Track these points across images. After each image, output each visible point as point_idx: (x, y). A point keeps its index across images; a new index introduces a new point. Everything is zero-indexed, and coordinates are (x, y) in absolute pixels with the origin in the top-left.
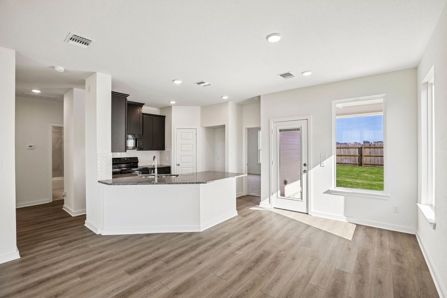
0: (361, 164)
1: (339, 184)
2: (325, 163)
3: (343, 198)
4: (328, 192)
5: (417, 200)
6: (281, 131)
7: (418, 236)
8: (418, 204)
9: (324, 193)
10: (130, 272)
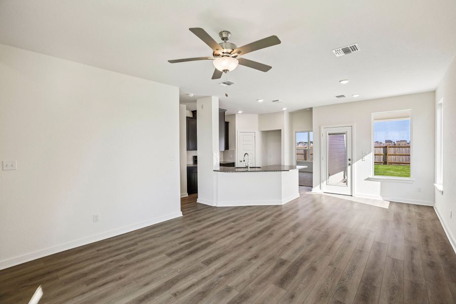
0: (385, 163)
1: (376, 173)
2: (366, 158)
3: (379, 183)
4: (368, 179)
5: (434, 181)
6: (329, 134)
7: (435, 207)
8: (435, 184)
9: (365, 180)
10: (261, 220)
